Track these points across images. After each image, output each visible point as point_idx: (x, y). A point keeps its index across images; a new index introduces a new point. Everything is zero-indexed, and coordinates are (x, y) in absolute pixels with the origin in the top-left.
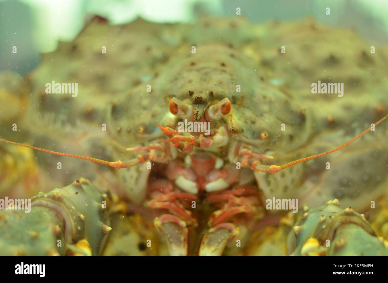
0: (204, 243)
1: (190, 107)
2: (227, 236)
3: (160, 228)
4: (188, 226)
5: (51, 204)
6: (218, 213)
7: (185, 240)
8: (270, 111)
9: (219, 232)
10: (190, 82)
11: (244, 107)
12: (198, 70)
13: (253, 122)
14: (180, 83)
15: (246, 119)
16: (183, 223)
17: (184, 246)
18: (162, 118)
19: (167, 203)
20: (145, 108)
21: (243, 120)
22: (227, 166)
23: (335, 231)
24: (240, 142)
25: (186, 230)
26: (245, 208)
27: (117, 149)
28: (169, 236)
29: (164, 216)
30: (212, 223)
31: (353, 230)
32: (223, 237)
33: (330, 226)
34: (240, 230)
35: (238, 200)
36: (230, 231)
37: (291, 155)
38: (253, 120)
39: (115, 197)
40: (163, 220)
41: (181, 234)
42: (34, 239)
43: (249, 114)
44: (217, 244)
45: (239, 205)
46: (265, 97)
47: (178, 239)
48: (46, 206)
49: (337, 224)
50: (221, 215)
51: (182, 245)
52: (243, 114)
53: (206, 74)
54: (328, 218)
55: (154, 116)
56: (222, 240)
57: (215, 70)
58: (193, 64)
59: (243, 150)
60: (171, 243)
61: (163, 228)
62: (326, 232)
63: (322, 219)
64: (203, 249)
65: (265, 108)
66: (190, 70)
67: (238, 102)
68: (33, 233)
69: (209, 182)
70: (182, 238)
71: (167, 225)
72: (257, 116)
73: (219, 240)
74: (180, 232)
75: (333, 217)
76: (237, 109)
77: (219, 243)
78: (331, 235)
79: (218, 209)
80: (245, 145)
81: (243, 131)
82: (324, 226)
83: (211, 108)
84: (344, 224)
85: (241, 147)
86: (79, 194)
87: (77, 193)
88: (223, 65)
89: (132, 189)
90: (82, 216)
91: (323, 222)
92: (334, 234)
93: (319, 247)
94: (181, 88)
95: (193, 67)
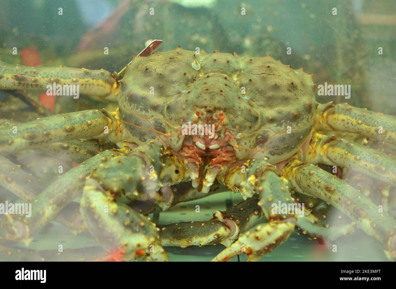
0: (207, 173)
1: (205, 113)
2: (218, 170)
3: (187, 165)
4: (199, 165)
5: (140, 155)
6: (214, 160)
7: (198, 170)
8: (241, 115)
9: (215, 168)
10: (206, 100)
11: (230, 113)
12: (209, 93)
13: (233, 121)
14: (201, 99)
15: (230, 119)
16: (197, 163)
17: (198, 173)
18: (192, 116)
19: (191, 154)
20: (184, 110)
21: (228, 119)
22: (220, 138)
23: (263, 173)
24: (226, 129)
25: (199, 166)
26: (226, 159)
27: (168, 125)
28: (191, 168)
29: (189, 159)
30: (211, 164)
31: (270, 173)
32: (216, 171)
33: (261, 171)
34: (224, 168)
35: (224, 155)
36: (220, 168)
37: (250, 135)
38: (233, 120)
39: (165, 148)
40: (189, 161)
41: (197, 168)
42: (135, 171)
43: (231, 116)
44: (213, 174)
45: (224, 157)
46: (240, 108)
47: (195, 170)
48: (138, 156)
49: (264, 170)
50: (215, 161)
51: (197, 173)
52: (229, 116)
53: (213, 95)
54: (260, 167)
55: (188, 114)
56: (216, 172)
57: (217, 93)
58: (207, 90)
59: (227, 133)
60: (191, 171)
61: (188, 165)
62: (259, 173)
63: (258, 167)
64: (207, 176)
65: (239, 113)
66: (206, 93)
67: (227, 111)
68: (134, 169)
69: (211, 145)
70: (197, 170)
71: (190, 163)
72: (235, 117)
73: (215, 172)
74: (196, 167)
75: (262, 167)
76: (226, 114)
77: (214, 173)
78: (261, 175)
79: (215, 157)
80: (229, 130)
81: (228, 125)
82: (258, 171)
83: (214, 114)
84: (267, 170)
85: (227, 131)
86: (151, 149)
87: (150, 149)
88: (221, 91)
89: (174, 145)
90: (153, 160)
91: (258, 169)
92: (262, 174)
93: (255, 179)
94: (201, 102)
95: (207, 91)
